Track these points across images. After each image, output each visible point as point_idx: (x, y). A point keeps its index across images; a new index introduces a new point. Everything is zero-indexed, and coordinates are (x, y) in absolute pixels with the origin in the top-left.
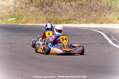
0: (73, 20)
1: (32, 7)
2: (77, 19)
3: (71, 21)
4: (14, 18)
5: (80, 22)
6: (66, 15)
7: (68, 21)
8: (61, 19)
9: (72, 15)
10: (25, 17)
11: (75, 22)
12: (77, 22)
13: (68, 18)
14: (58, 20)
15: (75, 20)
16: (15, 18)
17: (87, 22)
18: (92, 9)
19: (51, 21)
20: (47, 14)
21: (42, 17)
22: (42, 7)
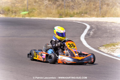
0: (84, 13)
1: (46, 1)
2: (88, 13)
3: (83, 15)
5: (91, 15)
6: (78, 9)
7: (80, 14)
8: (72, 13)
9: (84, 9)
10: (38, 10)
11: (86, 15)
12: (88, 16)
13: (80, 12)
16: (27, 11)
17: (97, 16)
19: (61, 14)
20: (60, 7)
21: (54, 11)
22: (55, 1)
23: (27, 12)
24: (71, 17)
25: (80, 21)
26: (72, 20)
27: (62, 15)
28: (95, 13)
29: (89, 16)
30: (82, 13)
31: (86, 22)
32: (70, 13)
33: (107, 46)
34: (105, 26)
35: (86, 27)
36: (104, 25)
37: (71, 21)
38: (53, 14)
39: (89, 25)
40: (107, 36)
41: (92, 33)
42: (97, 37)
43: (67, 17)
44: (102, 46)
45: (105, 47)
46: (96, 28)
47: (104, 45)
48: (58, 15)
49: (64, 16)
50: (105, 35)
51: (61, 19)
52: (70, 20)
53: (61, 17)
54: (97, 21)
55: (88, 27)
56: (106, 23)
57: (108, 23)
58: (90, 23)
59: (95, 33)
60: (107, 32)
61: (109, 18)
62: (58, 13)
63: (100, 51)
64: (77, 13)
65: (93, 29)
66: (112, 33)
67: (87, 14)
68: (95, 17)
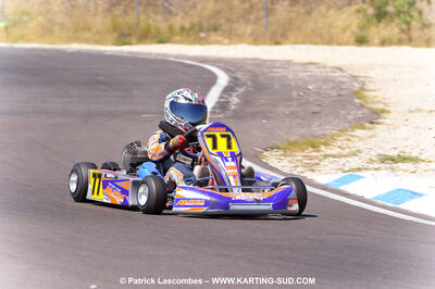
0: (209, 30)
2: (224, 28)
3: (203, 35)
5: (234, 37)
6: (186, 14)
7: (194, 33)
8: (164, 26)
9: (206, 13)
10: (39, 17)
11: (214, 37)
12: (220, 38)
13: (192, 24)
14: (153, 30)
15: (215, 29)
16: (2, 21)
17: (256, 40)
19: (126, 32)
20: (122, 7)
21: (99, 19)
23: (2, 25)
24: (161, 42)
25: (194, 59)
26: (164, 55)
27: (129, 35)
28: (249, 30)
29: (227, 41)
30: (201, 30)
31: (216, 62)
32: (157, 29)
33: (289, 147)
34: (283, 76)
35: (213, 79)
36: (280, 73)
37: (160, 58)
38: (94, 30)
39: (227, 70)
40: (292, 113)
41: (234, 100)
42: (254, 115)
43: (145, 43)
44: (272, 149)
45: (281, 152)
46: (249, 83)
47: (278, 143)
48: (116, 35)
49: (134, 40)
50: (281, 109)
51: (126, 49)
52: (158, 54)
53: (126, 41)
54: (257, 59)
55: (223, 79)
56: (288, 64)
57: (294, 64)
58: (229, 66)
59: (246, 101)
60: (290, 99)
61: (297, 46)
62: (115, 30)
63: (266, 166)
64: (183, 29)
65: (240, 86)
66: (308, 102)
67: (219, 33)
68: (249, 44)
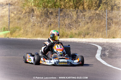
0: (85, 35)
1: (33, 18)
4: (7, 31)
6: (76, 28)
10: (23, 30)
13: (79, 32)
15: (88, 34)
18: (112, 21)
20: (52, 26)
21: (44, 30)
22: (46, 18)
23: (9, 32)
64: (76, 34)
